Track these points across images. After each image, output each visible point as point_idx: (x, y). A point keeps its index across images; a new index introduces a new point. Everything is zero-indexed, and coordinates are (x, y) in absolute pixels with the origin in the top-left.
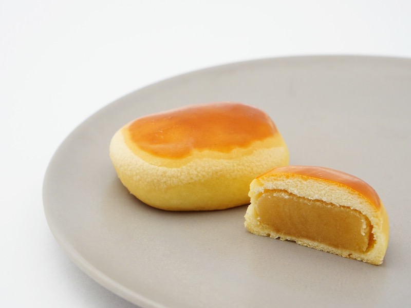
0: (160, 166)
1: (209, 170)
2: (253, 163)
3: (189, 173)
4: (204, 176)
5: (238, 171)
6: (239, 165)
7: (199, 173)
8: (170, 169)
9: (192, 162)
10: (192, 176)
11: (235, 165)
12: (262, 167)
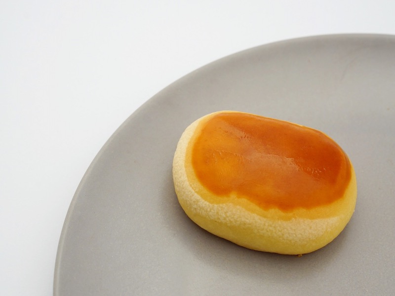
0: (196, 192)
1: (238, 219)
2: (286, 230)
3: (217, 213)
4: (231, 222)
5: (267, 231)
6: (271, 226)
7: (227, 217)
8: (203, 201)
9: (224, 204)
10: (219, 217)
11: (267, 224)
12: (295, 235)
